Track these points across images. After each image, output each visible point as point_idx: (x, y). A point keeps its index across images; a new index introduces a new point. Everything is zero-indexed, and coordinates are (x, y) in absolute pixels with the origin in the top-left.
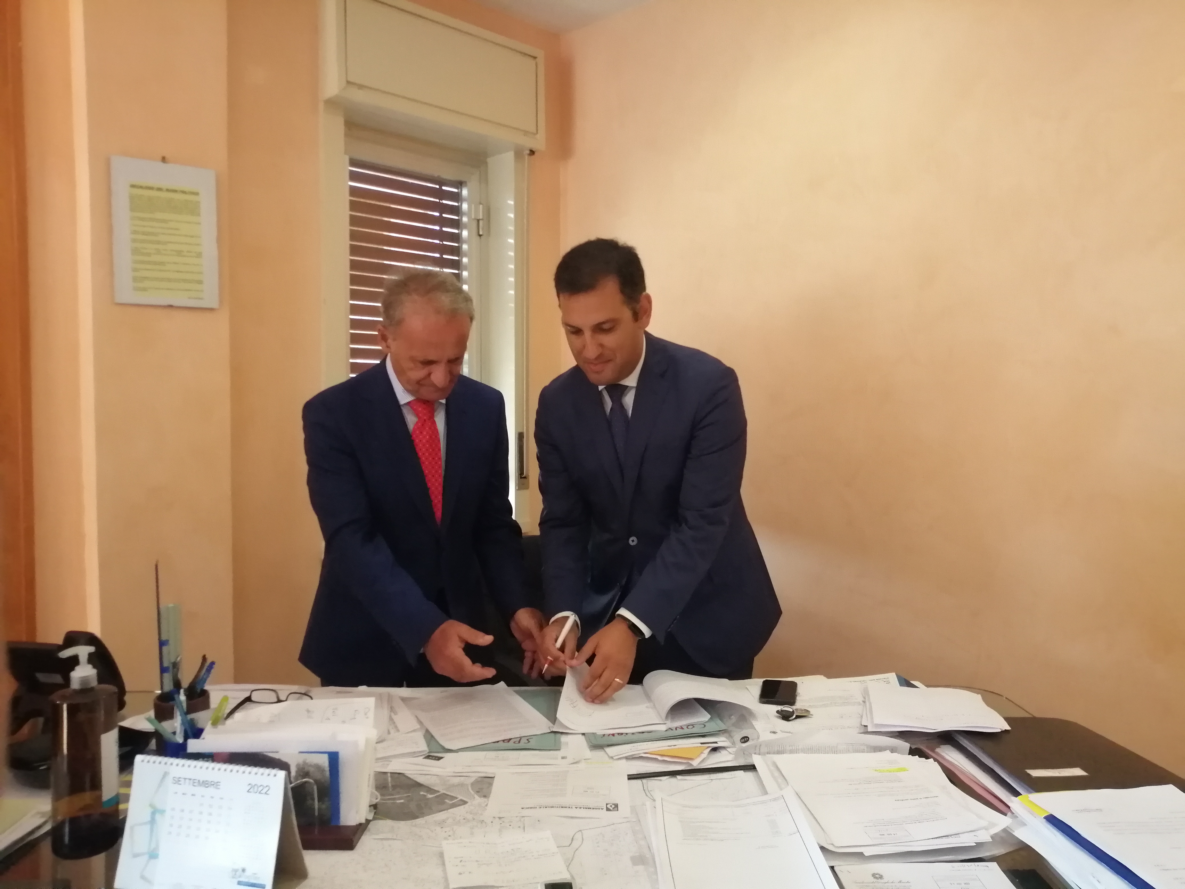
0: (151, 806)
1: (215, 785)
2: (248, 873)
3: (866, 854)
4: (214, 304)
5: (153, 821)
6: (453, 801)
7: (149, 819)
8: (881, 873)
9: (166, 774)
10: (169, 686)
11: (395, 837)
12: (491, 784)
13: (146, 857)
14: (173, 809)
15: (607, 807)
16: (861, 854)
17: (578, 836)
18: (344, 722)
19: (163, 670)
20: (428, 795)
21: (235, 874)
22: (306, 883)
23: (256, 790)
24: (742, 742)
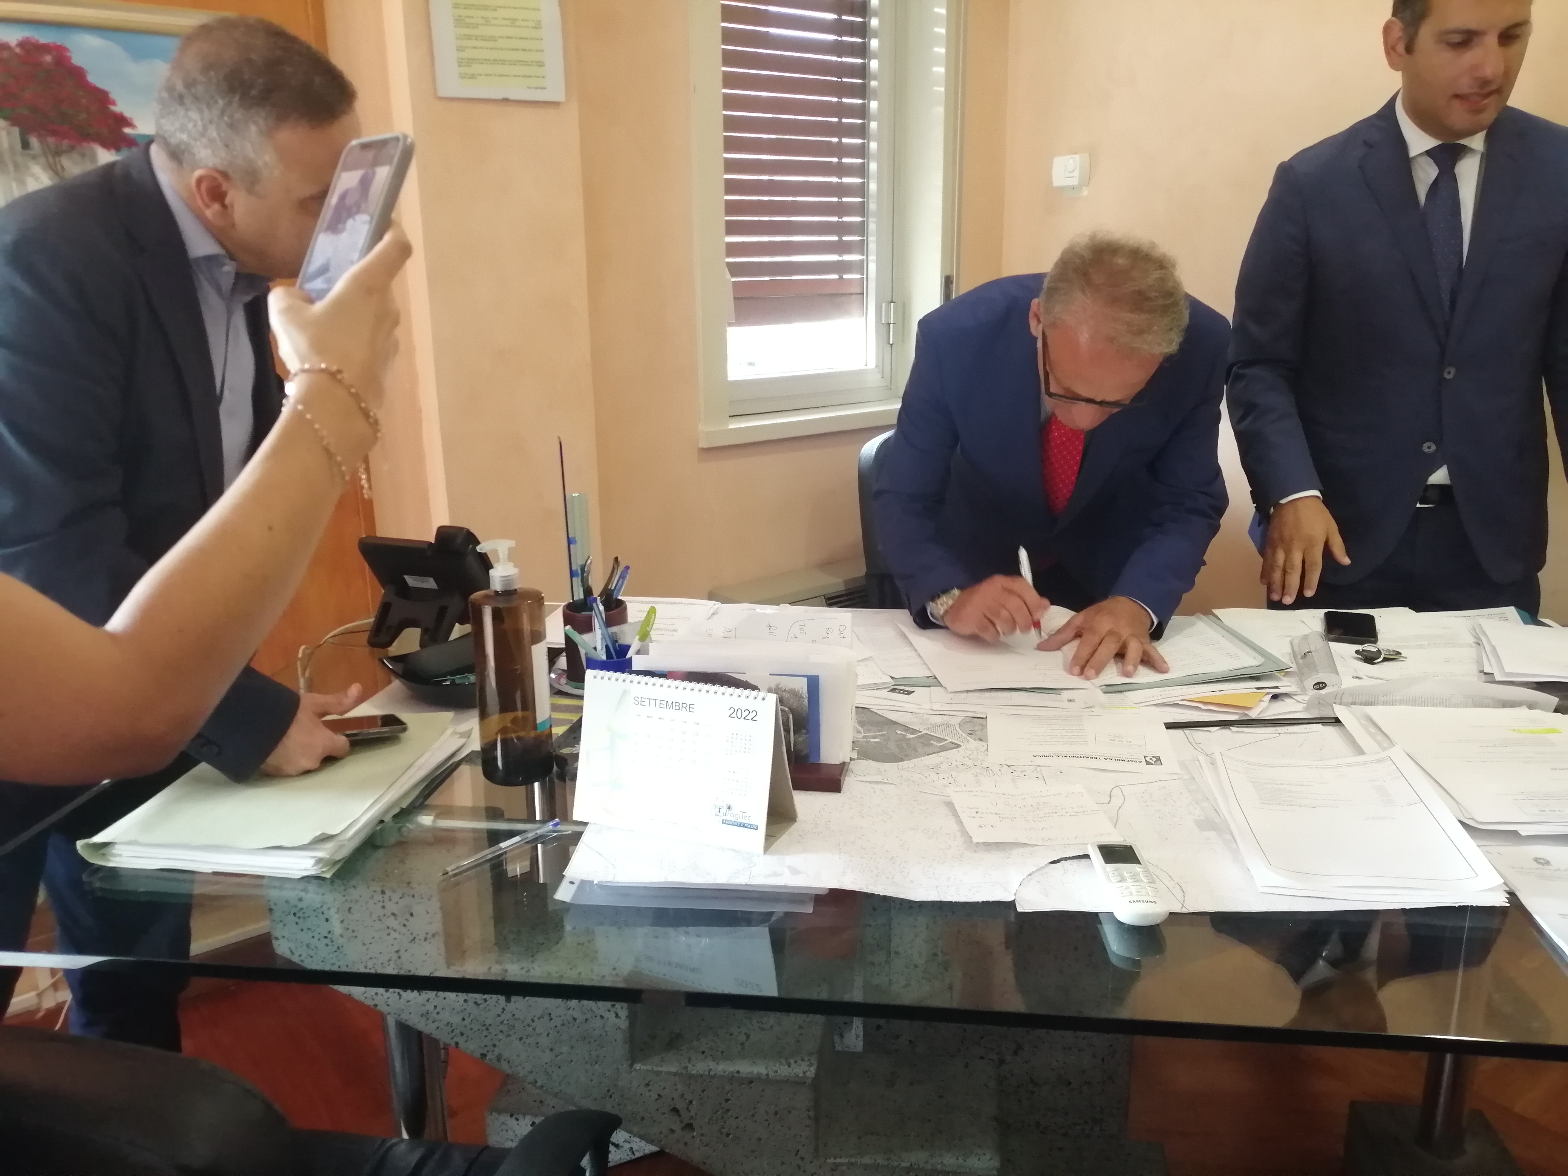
0: (610, 728)
1: (690, 707)
2: (734, 810)
3: (1523, 834)
4: (560, 97)
5: (612, 747)
6: (942, 744)
8: (1548, 858)
9: (625, 692)
10: (579, 595)
11: (885, 781)
12: (984, 727)
15: (1146, 760)
16: (1515, 833)
17: (1116, 792)
18: (814, 641)
19: (572, 574)
20: (907, 734)
21: (719, 811)
22: (795, 826)
23: (739, 716)
24: (1317, 689)
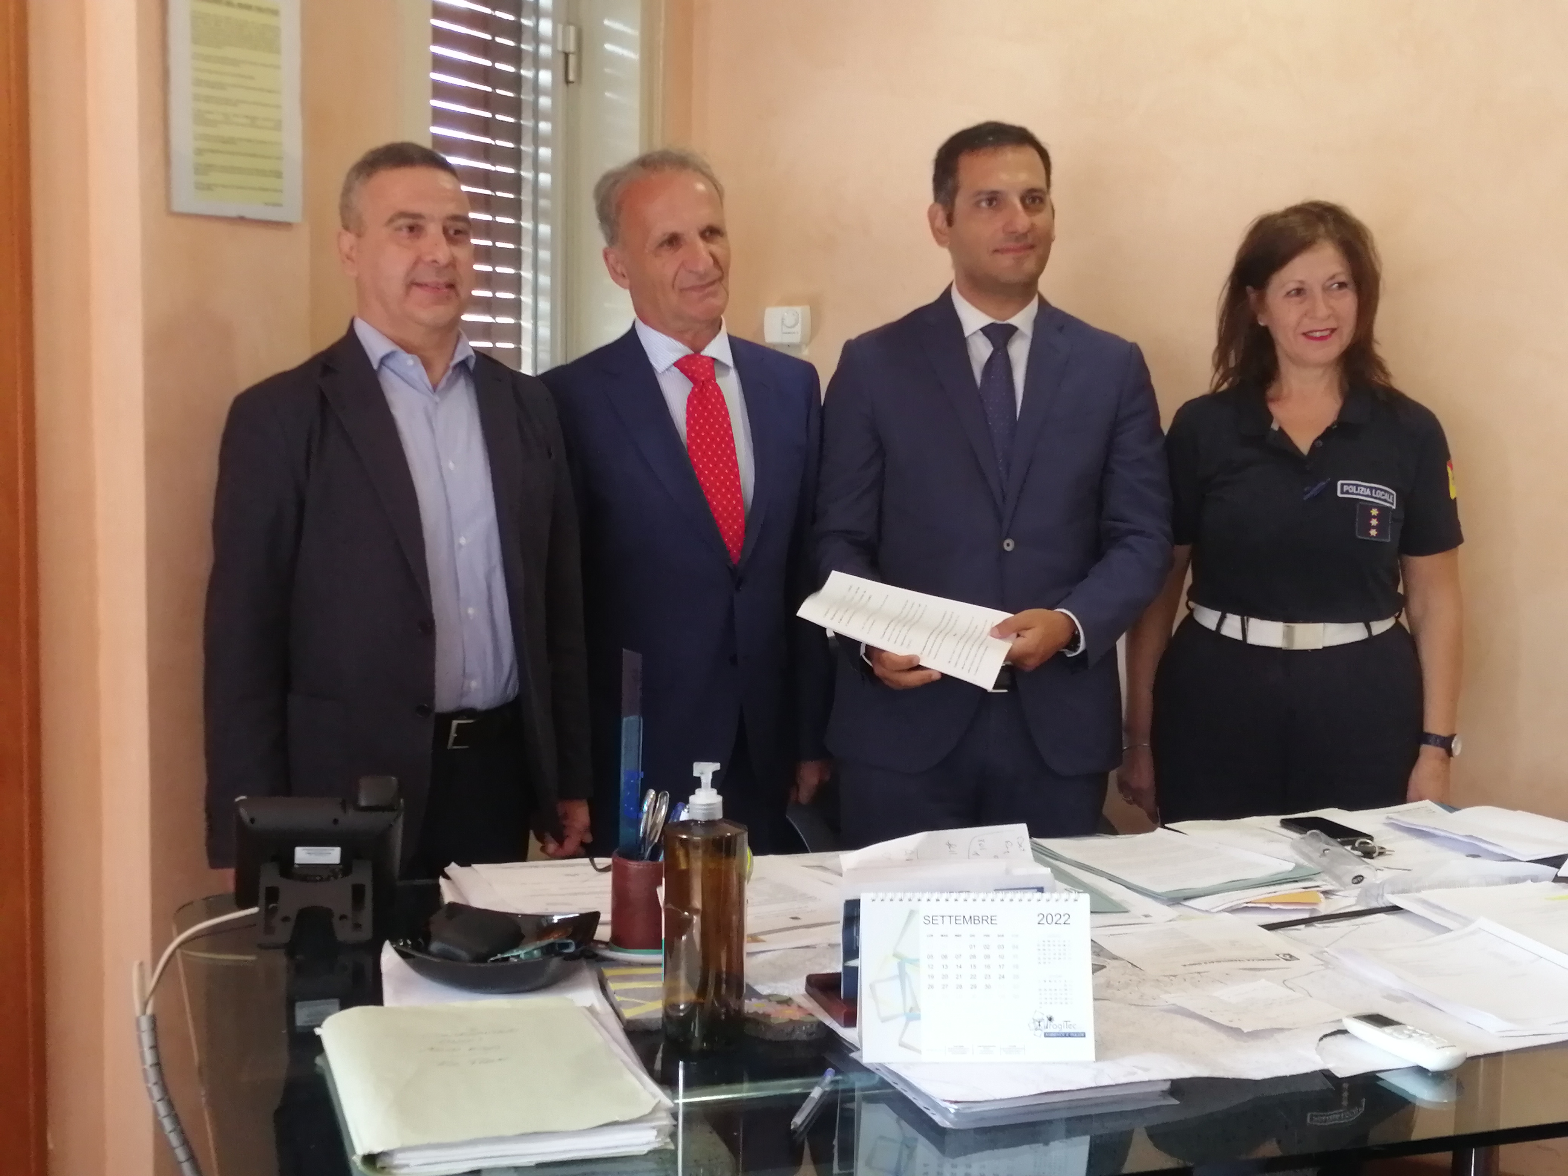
0: (895, 955)
1: (990, 920)
2: (1056, 1021)
4: (296, 216)
5: (902, 976)
7: (896, 972)
9: (912, 913)
13: (903, 1020)
14: (930, 957)
15: (1281, 957)
18: (996, 857)
21: (1040, 1025)
23: (1050, 921)
24: (1356, 883)
